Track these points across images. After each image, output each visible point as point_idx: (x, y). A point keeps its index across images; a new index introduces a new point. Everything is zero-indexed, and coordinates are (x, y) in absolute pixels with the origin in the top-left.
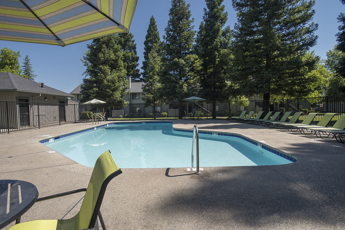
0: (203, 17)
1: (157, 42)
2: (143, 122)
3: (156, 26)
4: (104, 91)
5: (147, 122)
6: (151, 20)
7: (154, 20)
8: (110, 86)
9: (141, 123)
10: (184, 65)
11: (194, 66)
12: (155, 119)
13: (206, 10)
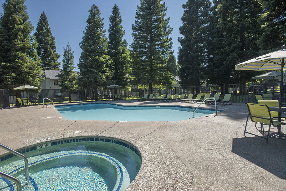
0: (108, 29)
1: (49, 36)
2: (81, 104)
3: (47, 22)
4: (23, 77)
5: (84, 104)
6: (42, 15)
7: (45, 16)
8: (30, 73)
9: (79, 104)
10: (102, 62)
11: (108, 64)
12: (70, 102)
13: (110, 25)
